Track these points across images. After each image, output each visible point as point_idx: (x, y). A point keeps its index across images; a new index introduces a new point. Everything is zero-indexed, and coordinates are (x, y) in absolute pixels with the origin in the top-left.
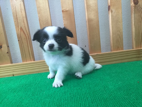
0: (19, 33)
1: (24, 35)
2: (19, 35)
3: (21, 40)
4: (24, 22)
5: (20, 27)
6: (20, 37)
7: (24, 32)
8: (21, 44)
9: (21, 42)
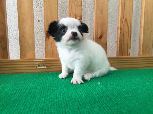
0: (123, 25)
1: (127, 27)
2: (123, 26)
3: (123, 33)
4: (130, 13)
5: (125, 19)
6: (122, 29)
7: (127, 24)
8: (121, 36)
9: (123, 34)
